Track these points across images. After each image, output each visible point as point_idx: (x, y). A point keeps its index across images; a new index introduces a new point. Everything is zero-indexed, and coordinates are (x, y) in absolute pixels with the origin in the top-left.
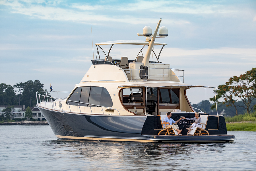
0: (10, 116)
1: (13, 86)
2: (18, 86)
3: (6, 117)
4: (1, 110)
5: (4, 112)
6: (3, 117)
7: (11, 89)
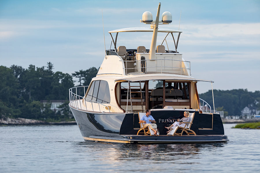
0: (68, 113)
1: (71, 75)
2: (78, 75)
3: (63, 114)
4: (57, 106)
5: (61, 109)
6: (60, 115)
7: (69, 79)
